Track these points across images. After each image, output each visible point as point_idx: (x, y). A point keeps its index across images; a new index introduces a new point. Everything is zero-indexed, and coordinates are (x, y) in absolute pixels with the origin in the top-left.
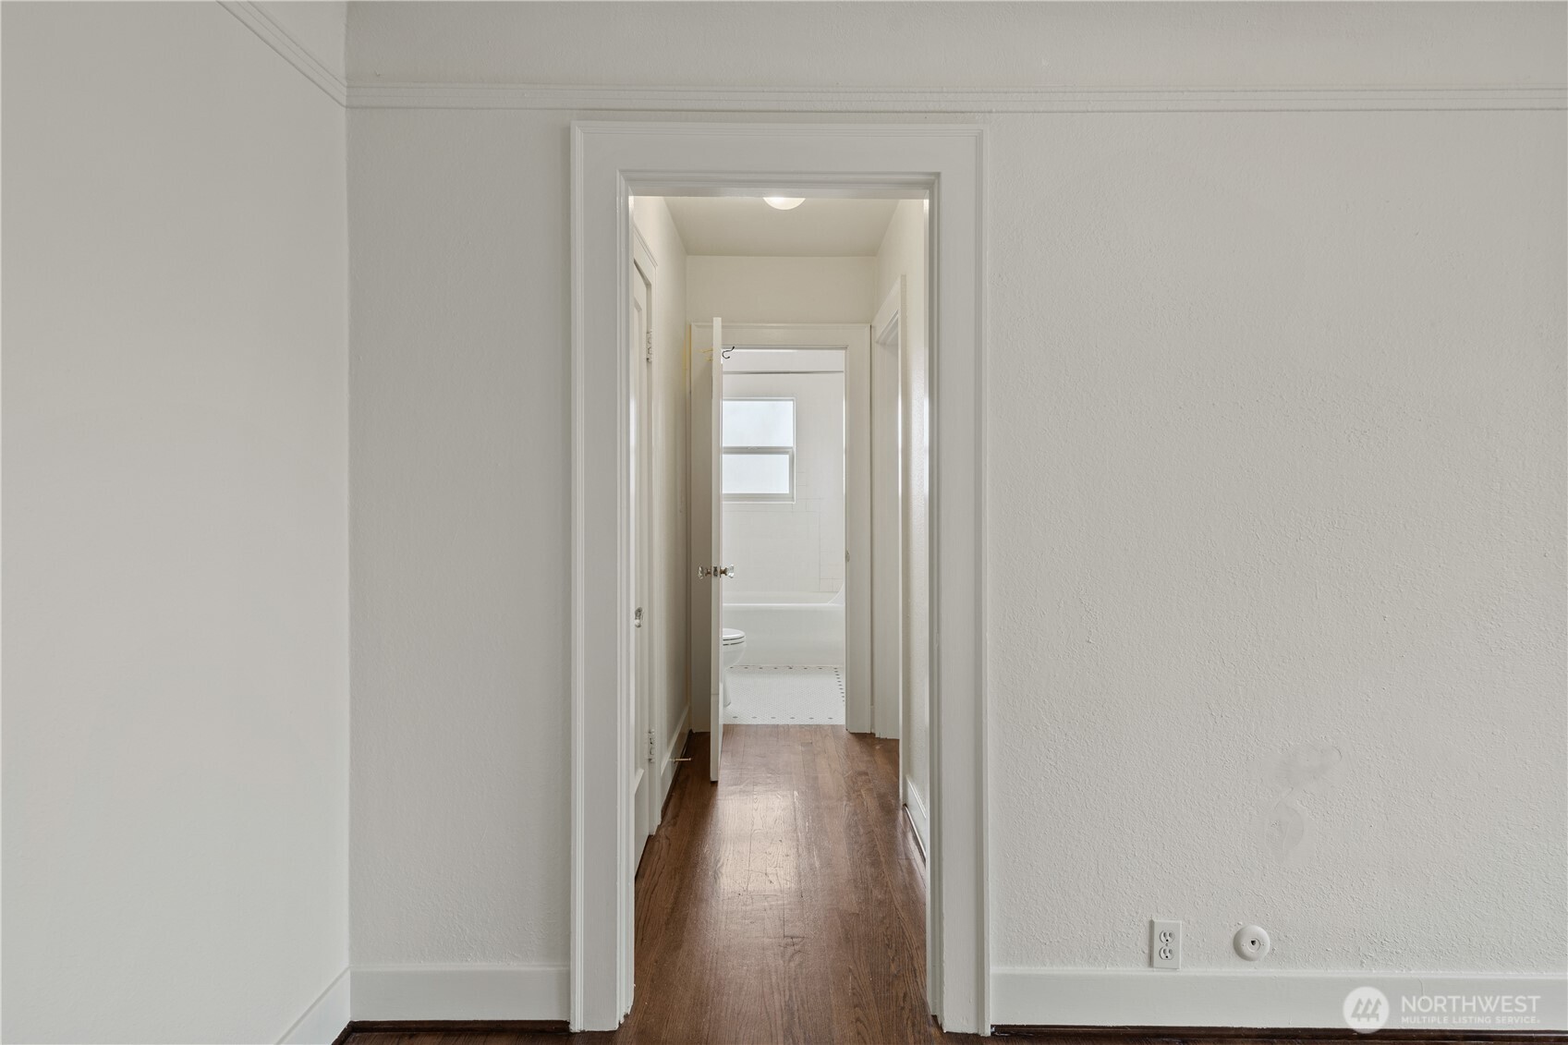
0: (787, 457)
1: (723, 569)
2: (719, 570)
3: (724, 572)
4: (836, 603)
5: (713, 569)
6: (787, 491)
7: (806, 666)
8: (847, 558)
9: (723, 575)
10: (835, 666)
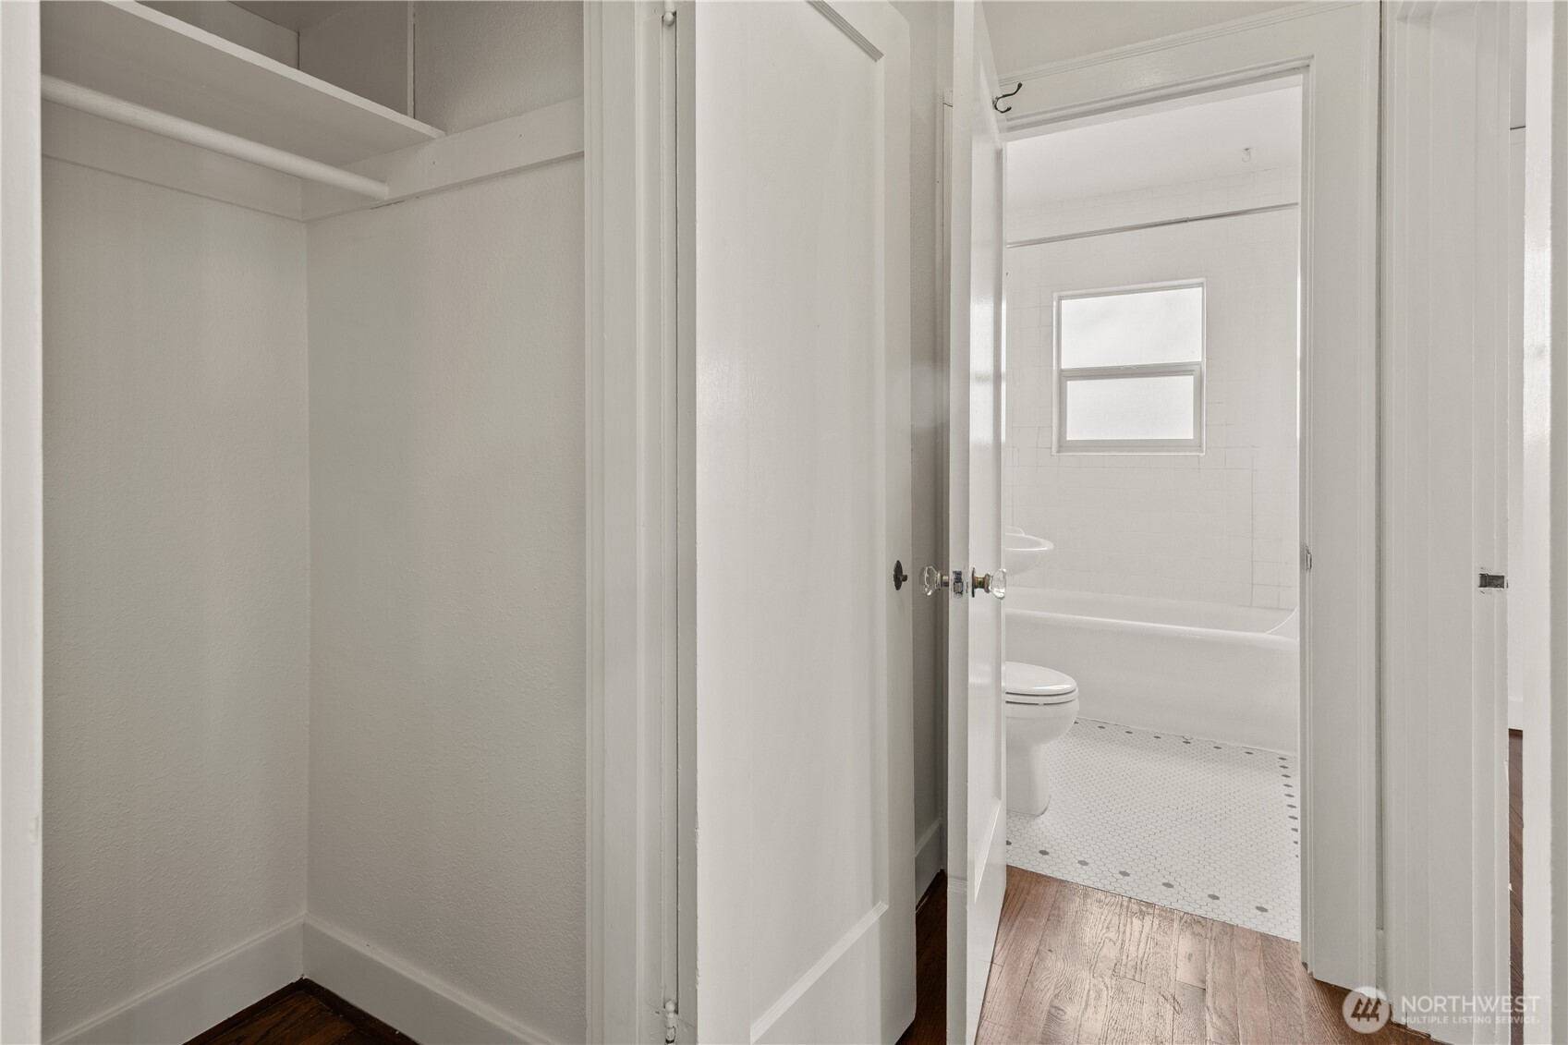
0: (1190, 380)
1: (980, 575)
2: (967, 579)
3: (982, 584)
4: (1284, 635)
5: (952, 577)
6: (1189, 434)
7: (1218, 743)
8: (1306, 560)
9: (979, 591)
10: (1283, 753)
